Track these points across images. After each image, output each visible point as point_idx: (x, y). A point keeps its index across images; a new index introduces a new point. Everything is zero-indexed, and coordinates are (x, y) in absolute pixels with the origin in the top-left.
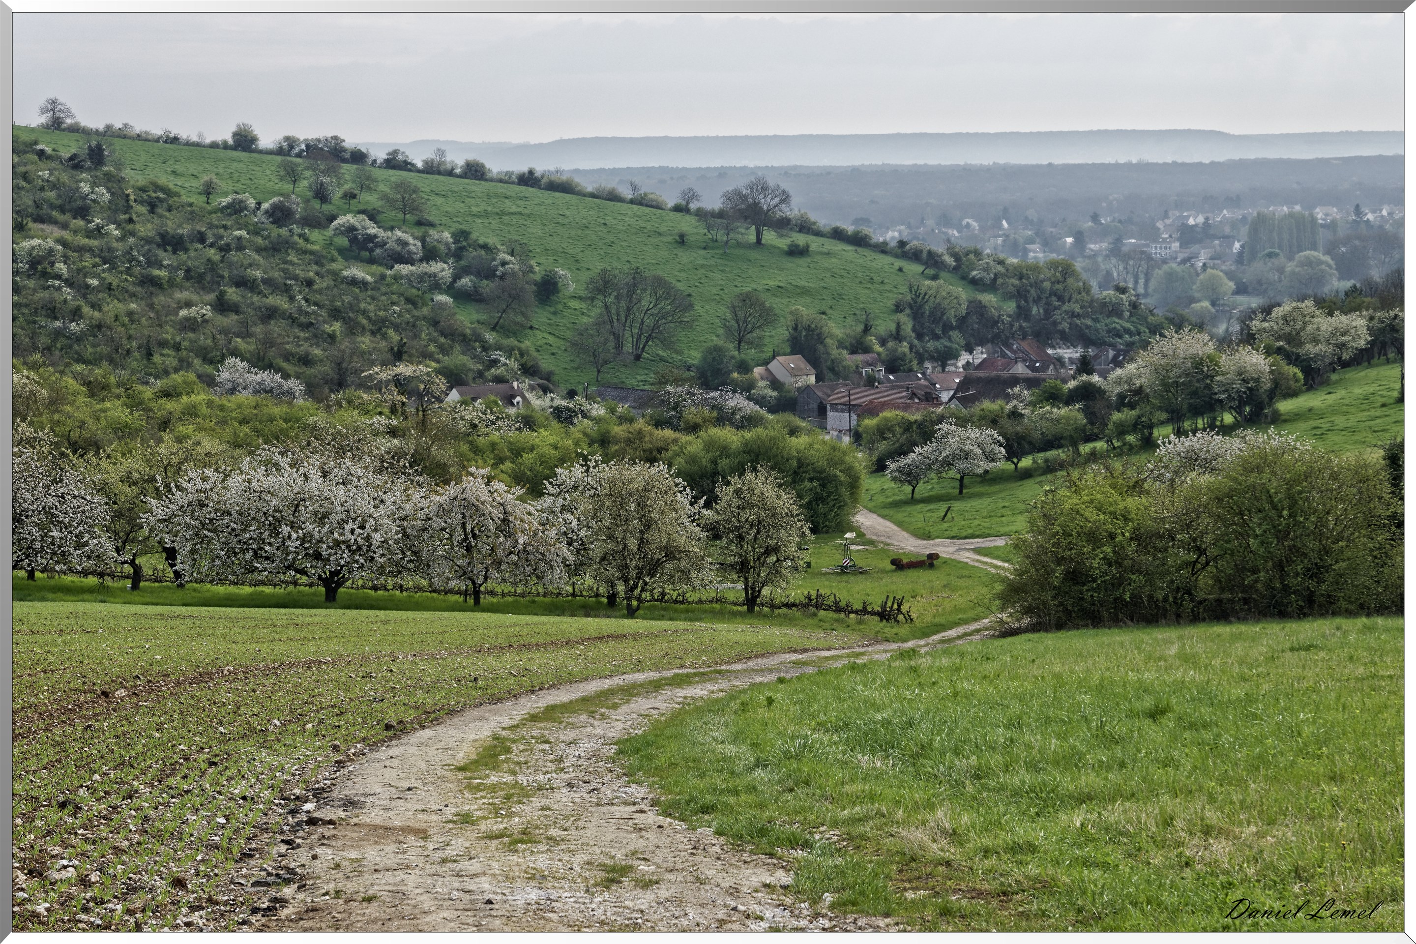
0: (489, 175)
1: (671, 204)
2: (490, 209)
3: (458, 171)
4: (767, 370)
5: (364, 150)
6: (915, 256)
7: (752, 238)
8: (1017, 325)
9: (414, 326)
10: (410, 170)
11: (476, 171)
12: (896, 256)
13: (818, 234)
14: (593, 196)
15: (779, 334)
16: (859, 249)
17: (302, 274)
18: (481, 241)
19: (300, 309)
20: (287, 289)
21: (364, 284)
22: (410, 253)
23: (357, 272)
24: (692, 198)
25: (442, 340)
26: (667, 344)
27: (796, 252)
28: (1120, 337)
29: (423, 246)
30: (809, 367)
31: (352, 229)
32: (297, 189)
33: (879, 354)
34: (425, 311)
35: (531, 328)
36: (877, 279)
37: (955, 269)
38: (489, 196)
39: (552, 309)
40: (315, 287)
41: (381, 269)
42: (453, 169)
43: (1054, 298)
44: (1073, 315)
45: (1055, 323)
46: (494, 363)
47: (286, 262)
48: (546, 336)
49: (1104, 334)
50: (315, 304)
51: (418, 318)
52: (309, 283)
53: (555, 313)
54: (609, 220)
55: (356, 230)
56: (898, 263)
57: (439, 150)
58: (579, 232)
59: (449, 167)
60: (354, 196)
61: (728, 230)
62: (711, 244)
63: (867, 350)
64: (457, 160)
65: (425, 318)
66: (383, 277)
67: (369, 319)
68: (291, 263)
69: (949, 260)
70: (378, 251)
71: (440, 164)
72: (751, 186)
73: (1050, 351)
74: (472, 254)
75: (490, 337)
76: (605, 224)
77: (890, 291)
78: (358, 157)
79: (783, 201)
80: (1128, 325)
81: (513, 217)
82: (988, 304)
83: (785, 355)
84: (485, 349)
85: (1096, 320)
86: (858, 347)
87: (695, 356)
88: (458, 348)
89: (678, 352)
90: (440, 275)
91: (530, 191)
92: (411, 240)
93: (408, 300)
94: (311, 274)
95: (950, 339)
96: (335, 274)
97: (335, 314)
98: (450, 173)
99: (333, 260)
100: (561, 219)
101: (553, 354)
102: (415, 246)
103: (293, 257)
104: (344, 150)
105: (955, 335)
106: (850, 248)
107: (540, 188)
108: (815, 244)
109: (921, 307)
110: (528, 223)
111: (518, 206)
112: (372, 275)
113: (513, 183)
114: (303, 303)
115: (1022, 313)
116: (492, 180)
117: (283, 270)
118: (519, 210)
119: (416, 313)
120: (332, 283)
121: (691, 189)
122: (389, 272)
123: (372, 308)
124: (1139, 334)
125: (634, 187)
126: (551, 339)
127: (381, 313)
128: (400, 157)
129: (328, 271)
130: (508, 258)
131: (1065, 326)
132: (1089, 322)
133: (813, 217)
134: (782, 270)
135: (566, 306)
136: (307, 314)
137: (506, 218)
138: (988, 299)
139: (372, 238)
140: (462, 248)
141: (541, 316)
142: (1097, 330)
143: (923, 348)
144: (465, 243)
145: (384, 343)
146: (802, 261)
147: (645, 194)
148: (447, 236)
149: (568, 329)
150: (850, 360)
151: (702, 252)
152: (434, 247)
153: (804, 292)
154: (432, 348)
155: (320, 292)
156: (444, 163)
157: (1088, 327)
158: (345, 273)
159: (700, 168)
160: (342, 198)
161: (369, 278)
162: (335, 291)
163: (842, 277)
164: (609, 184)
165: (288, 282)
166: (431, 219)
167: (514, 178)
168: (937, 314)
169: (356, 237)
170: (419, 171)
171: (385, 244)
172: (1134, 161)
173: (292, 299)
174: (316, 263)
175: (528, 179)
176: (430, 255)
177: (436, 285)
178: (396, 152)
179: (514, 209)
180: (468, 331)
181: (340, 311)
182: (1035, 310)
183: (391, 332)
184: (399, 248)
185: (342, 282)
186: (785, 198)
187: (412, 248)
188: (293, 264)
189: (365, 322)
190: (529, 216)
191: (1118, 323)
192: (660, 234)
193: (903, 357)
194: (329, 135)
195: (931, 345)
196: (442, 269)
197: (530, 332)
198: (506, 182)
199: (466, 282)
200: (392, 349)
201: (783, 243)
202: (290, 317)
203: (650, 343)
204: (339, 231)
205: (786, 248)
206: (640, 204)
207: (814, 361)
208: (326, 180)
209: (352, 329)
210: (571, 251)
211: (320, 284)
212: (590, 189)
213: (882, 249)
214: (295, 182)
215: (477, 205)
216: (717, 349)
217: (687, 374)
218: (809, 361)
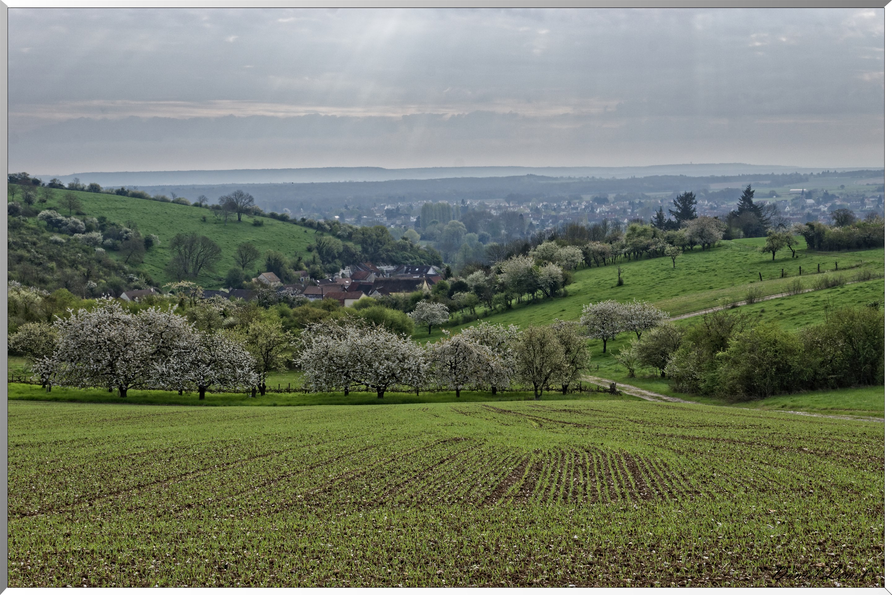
0: (102, 190)
1: (192, 203)
2: (110, 206)
3: (86, 188)
4: (258, 279)
5: (39, 179)
6: (310, 225)
7: (237, 218)
8: (363, 256)
9: (89, 263)
10: (62, 188)
11: (95, 188)
12: (301, 225)
13: (264, 216)
14: (154, 199)
15: (260, 264)
16: (285, 223)
17: (30, 239)
18: (112, 221)
19: (34, 257)
20: (25, 247)
21: (61, 244)
22: (80, 228)
23: (57, 237)
24: (204, 200)
25: (105, 269)
26: (210, 268)
27: (257, 224)
28: (408, 260)
29: (86, 225)
30: (277, 278)
31: (49, 217)
32: (14, 198)
33: (306, 270)
34: (93, 256)
35: (143, 262)
36: (296, 236)
37: (331, 230)
38: (108, 201)
39: (151, 254)
40: (38, 245)
41: (67, 236)
42: (84, 188)
43: (378, 244)
44: (388, 251)
45: (380, 255)
46: (131, 280)
47: (20, 234)
48: (150, 266)
49: (400, 259)
50: (41, 254)
51: (91, 259)
52: (34, 244)
53: (152, 255)
54: (168, 211)
55: (52, 217)
56: (304, 229)
57: (76, 179)
58: (155, 217)
59: (81, 186)
60: (45, 201)
61: (226, 215)
62: (218, 221)
63: (300, 269)
64: (86, 183)
65: (94, 259)
66: (69, 240)
67: (67, 260)
68: (23, 234)
69: (328, 227)
70: (64, 227)
71: (77, 185)
72: (235, 194)
73: (378, 267)
74: (109, 228)
75: (127, 267)
76: (166, 213)
77: (303, 242)
78: (36, 182)
79: (250, 201)
80: (410, 255)
81: (122, 210)
82: (350, 247)
83: (265, 272)
84: (125, 273)
85: (397, 253)
86: (297, 267)
87: (223, 274)
88: (113, 273)
89: (214, 272)
90: (98, 238)
91: (125, 198)
92: (80, 222)
93: (84, 251)
94: (35, 239)
95: (335, 263)
96: (46, 239)
97: (51, 258)
98: (82, 189)
99: (43, 232)
100: (145, 211)
101: (155, 275)
102: (82, 225)
103: (23, 231)
104: (29, 179)
105: (337, 261)
106: (280, 222)
107: (128, 196)
108: (265, 220)
109: (322, 248)
110: (129, 212)
111: (123, 205)
112: (64, 239)
113: (114, 194)
114: (35, 253)
115: (365, 250)
116: (103, 193)
117: (20, 238)
118: (123, 207)
119: (89, 257)
120: (46, 243)
121: (203, 196)
122: (71, 237)
123: (68, 255)
124: (415, 259)
125: (174, 196)
126: (153, 268)
127: (73, 257)
128: (57, 183)
129: (42, 237)
130: (128, 230)
131: (384, 256)
132: (394, 254)
133: (261, 208)
134: (253, 233)
135: (157, 252)
136: (38, 258)
137: (118, 211)
138: (350, 244)
139: (60, 221)
140: (104, 225)
141: (146, 257)
142: (397, 257)
143: (325, 267)
144: (105, 223)
145: (78, 273)
146: (261, 229)
147: (180, 199)
148: (95, 219)
149: (160, 263)
150: (295, 274)
151: (215, 225)
152: (91, 225)
153: (265, 243)
154: (101, 273)
155: (41, 247)
156: (79, 185)
157: (394, 256)
158: (51, 238)
159: (153, 186)
160: (38, 202)
161: (64, 241)
162: (48, 247)
163: (280, 235)
164: (161, 194)
165: (25, 243)
166: (83, 212)
167: (114, 191)
168: (329, 252)
169: (51, 221)
170: (66, 189)
171: (68, 224)
172: (347, 181)
173: (29, 251)
174: (35, 234)
175: (121, 192)
176: (89, 229)
177: (96, 243)
178: (55, 180)
179: (121, 206)
180: (116, 265)
181: (52, 257)
182: (370, 249)
183: (80, 266)
184: (74, 226)
185: (50, 243)
186: (251, 199)
187: (81, 226)
188: (25, 235)
189: (66, 261)
190: (130, 209)
191: (407, 254)
192: (193, 217)
193: (317, 272)
194: (21, 172)
195: (328, 266)
196: (97, 235)
197: (142, 264)
198: (110, 194)
199: (109, 241)
200: (84, 274)
201: (251, 220)
202: (30, 260)
203: (202, 268)
204: (42, 218)
205: (252, 223)
206: (178, 203)
207: (279, 275)
208: (29, 193)
209: (60, 265)
210: (154, 226)
211: (41, 243)
212: (152, 197)
213: (294, 222)
214: (13, 195)
215: (103, 205)
216: (235, 270)
217: (220, 283)
218: (276, 275)
